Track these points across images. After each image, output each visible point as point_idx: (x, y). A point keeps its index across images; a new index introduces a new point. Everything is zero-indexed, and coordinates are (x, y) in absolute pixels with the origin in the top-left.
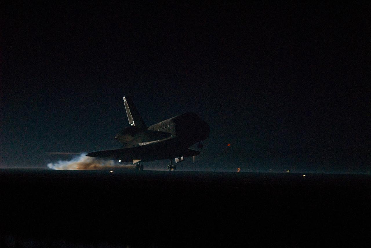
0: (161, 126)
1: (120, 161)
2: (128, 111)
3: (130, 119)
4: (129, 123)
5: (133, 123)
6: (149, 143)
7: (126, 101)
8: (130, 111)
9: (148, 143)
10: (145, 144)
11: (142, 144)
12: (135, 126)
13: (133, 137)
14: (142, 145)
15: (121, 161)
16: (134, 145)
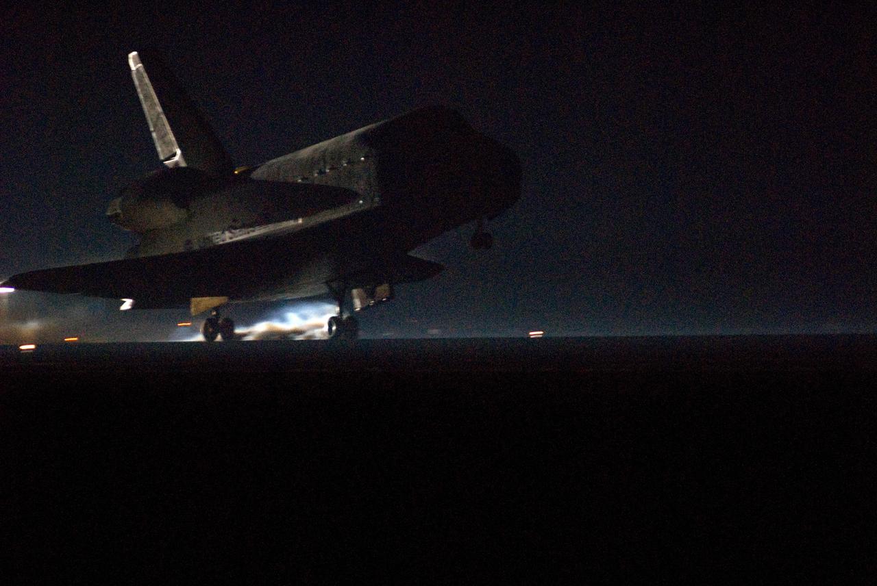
0: (312, 163)
1: (127, 304)
2: (152, 109)
3: (162, 137)
4: (157, 156)
5: (174, 155)
6: (258, 232)
7: (142, 70)
8: (159, 109)
9: (252, 234)
10: (241, 236)
11: (227, 237)
12: (183, 164)
13: (183, 211)
14: (228, 241)
15: (134, 306)
16: (189, 242)
